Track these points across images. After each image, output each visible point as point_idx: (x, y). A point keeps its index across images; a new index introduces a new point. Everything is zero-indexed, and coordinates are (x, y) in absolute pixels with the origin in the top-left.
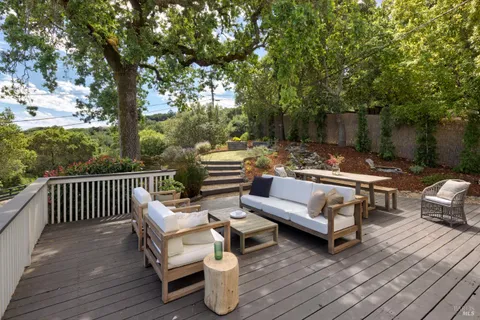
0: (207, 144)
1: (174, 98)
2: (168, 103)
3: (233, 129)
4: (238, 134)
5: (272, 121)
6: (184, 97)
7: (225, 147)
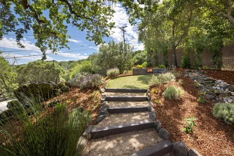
0: (116, 70)
1: (92, 34)
2: (87, 38)
3: (137, 61)
4: (140, 62)
5: (166, 53)
6: (99, 34)
7: (130, 72)
